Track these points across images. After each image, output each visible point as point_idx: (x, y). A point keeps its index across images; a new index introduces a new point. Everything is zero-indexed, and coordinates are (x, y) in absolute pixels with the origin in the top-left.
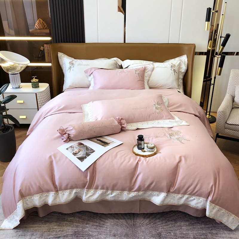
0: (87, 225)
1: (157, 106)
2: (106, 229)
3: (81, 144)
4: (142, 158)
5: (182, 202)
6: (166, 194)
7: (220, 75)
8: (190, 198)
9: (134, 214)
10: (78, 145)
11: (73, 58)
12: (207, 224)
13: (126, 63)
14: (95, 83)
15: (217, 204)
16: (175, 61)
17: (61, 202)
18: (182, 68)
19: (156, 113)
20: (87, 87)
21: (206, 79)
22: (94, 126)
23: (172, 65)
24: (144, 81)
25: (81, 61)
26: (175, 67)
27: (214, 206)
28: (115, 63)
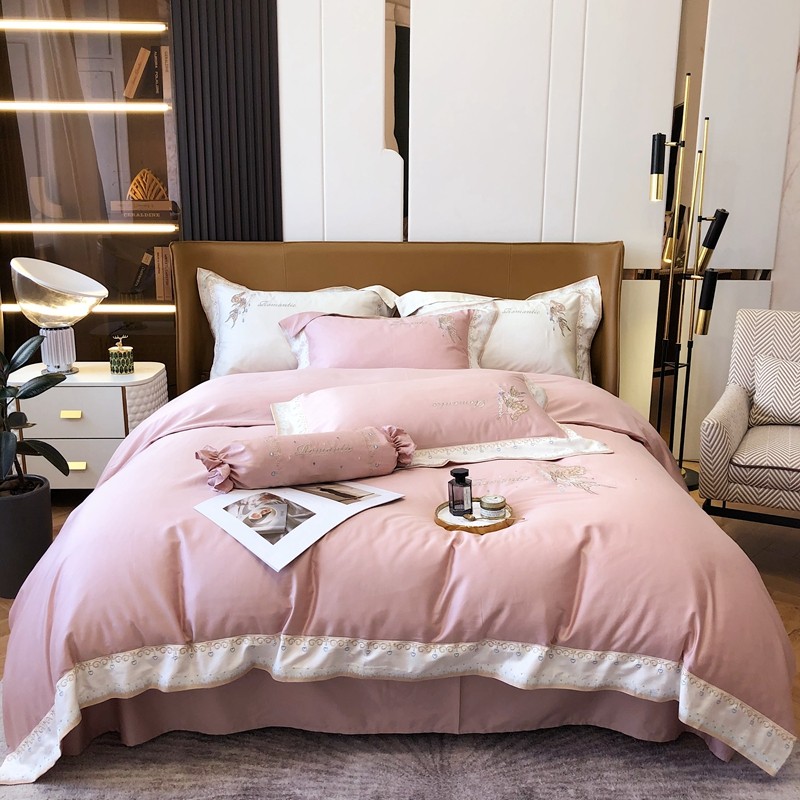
0: (285, 770)
1: (508, 396)
2: (349, 780)
3: (271, 497)
4: (466, 535)
5: (598, 678)
6: (546, 649)
7: (704, 332)
8: (625, 662)
9: (442, 737)
10: (260, 499)
11: (244, 288)
12: (686, 765)
13: (410, 301)
14: (312, 358)
15: (712, 681)
16: (565, 295)
17: (202, 681)
18: (585, 314)
19: (508, 417)
22: (311, 446)
23: (553, 305)
24: (467, 353)
25: (270, 295)
26: (564, 313)
27: (702, 688)
28: (375, 300)
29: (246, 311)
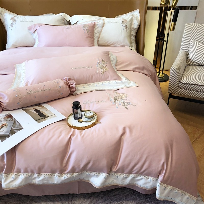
1: (101, 64)
4: (77, 130)
5: (127, 182)
6: (107, 174)
7: (173, 30)
8: (137, 177)
11: (16, 14)
13: (75, 18)
14: (39, 41)
15: (169, 184)
16: (127, 17)
18: (134, 23)
19: (100, 73)
20: (31, 45)
21: (158, 38)
22: (33, 90)
23: (123, 20)
24: (93, 38)
25: (24, 17)
26: (127, 23)
27: (165, 187)
28: (62, 19)
29: (16, 23)
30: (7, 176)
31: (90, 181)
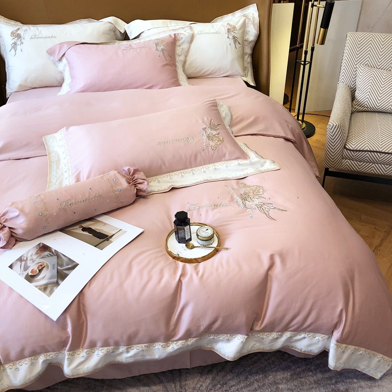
1: (209, 131)
3: (44, 248)
5: (279, 345)
6: (246, 337)
7: (323, 43)
8: (296, 336)
10: (37, 253)
11: (19, 23)
13: (135, 27)
14: (72, 77)
15: (351, 343)
16: (235, 19)
17: (14, 385)
18: (249, 31)
19: (210, 148)
20: (57, 84)
22: (70, 200)
23: (229, 27)
24: (175, 65)
25: (38, 29)
26: (236, 32)
27: (344, 349)
28: (111, 28)
29: (22, 43)
30: (72, 355)
31: (214, 349)
